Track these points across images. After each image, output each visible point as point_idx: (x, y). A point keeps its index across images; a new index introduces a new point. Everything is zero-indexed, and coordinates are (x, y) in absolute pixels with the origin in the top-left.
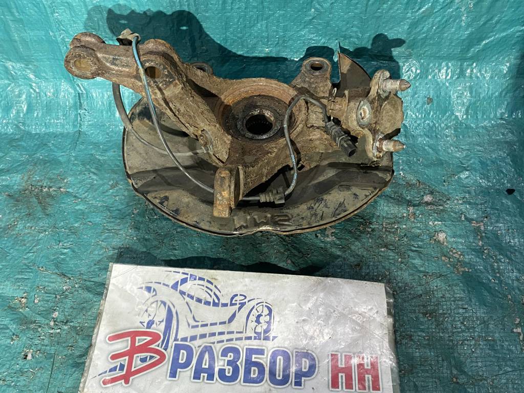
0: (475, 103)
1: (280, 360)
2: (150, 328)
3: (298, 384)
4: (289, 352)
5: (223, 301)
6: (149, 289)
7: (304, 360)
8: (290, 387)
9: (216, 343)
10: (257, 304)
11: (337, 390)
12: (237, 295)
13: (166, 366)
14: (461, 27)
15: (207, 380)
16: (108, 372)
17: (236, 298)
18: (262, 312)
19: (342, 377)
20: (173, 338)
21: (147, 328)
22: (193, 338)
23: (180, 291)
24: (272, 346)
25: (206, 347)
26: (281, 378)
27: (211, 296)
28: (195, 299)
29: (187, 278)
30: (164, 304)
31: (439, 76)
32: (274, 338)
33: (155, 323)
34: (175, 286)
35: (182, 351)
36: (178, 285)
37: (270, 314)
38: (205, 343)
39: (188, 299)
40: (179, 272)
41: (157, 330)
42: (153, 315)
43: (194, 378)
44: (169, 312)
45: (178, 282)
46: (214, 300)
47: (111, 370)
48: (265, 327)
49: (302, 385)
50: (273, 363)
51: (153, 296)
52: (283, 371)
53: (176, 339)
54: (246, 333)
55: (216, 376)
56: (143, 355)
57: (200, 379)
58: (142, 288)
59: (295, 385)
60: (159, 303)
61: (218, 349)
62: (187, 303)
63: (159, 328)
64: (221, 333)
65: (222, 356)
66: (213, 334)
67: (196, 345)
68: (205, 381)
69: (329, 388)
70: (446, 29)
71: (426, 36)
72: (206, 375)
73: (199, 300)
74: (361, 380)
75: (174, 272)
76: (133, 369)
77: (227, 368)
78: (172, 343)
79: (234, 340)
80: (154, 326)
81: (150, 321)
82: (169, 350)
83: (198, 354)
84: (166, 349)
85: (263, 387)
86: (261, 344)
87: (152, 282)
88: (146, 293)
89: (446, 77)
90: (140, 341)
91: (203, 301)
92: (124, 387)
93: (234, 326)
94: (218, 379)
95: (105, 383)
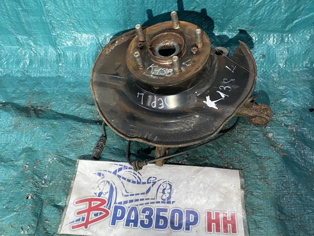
0: (290, 58)
1: (177, 215)
2: (100, 197)
3: (188, 229)
4: (182, 210)
5: (143, 181)
6: (99, 174)
7: (191, 215)
8: (183, 231)
9: (139, 205)
10: (163, 183)
11: (211, 233)
12: (151, 177)
13: (109, 218)
14: (281, 12)
15: (134, 226)
16: (75, 221)
17: (151, 179)
18: (166, 187)
19: (214, 225)
20: (114, 203)
21: (98, 196)
22: (126, 202)
23: (118, 175)
24: (172, 207)
25: (133, 207)
26: (177, 226)
27: (136, 178)
28: (126, 180)
29: (122, 168)
30: (109, 182)
31: (269, 42)
32: (173, 202)
33: (103, 194)
34: (115, 173)
35: (119, 210)
36: (117, 171)
37: (171, 188)
38: (133, 205)
39: (122, 180)
40: (117, 165)
41: (104, 198)
42: (102, 189)
43: (126, 225)
44: (112, 187)
45: (117, 170)
46: (137, 180)
47: (77, 221)
48: (168, 195)
49: (190, 230)
50: (173, 217)
51: (102, 178)
52: (179, 222)
53: (115, 203)
54: (156, 199)
55: (139, 224)
56: (96, 212)
57: (129, 226)
58: (95, 174)
59: (186, 230)
60: (106, 182)
61: (140, 208)
62: (122, 182)
63: (106, 197)
64: (142, 200)
65: (142, 213)
66: (137, 200)
67: (127, 206)
68: (133, 227)
69: (206, 231)
70: (273, 14)
71: (261, 18)
72: (133, 224)
73: (129, 181)
74: (225, 226)
75: (114, 164)
76: (90, 220)
77: (145, 219)
78: (113, 205)
79: (150, 203)
80: (103, 195)
81: (100, 192)
82: (111, 209)
83: (128, 212)
84: (109, 209)
85: (167, 231)
86: (165, 206)
87: (101, 170)
88: (98, 176)
89: (273, 43)
90: (94, 204)
91: (131, 181)
92: (85, 230)
93: (149, 195)
94: (140, 226)
95: (73, 227)
